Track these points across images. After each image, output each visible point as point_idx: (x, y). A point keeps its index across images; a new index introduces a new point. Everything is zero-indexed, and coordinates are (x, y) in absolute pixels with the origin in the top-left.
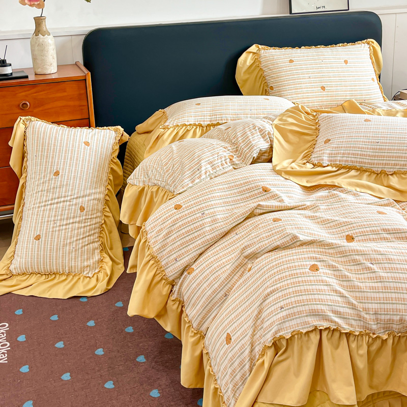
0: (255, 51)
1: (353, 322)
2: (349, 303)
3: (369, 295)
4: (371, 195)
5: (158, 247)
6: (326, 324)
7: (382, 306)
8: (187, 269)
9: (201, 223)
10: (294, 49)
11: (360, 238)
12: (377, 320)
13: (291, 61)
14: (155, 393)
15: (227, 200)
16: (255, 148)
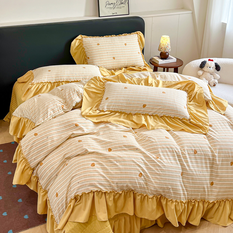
0: (80, 39)
1: (108, 188)
2: (106, 180)
3: (114, 176)
4: (123, 126)
5: (26, 154)
6: (96, 189)
7: (120, 180)
8: (40, 163)
9: (46, 142)
10: (100, 38)
11: (114, 150)
12: (117, 186)
13: (98, 44)
14: (26, 217)
15: (59, 131)
16: (74, 102)
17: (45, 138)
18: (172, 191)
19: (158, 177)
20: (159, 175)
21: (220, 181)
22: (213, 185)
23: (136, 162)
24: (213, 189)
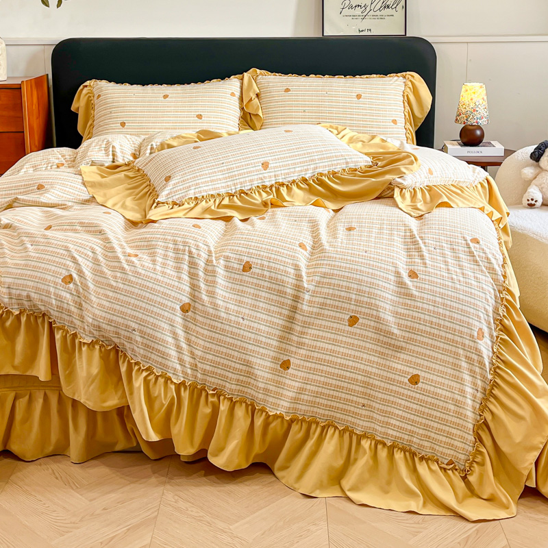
13: (287, 90)
18: (139, 339)
19: (111, 294)
20: (115, 289)
21: (307, 359)
22: (288, 368)
23: (73, 251)
24: (287, 382)
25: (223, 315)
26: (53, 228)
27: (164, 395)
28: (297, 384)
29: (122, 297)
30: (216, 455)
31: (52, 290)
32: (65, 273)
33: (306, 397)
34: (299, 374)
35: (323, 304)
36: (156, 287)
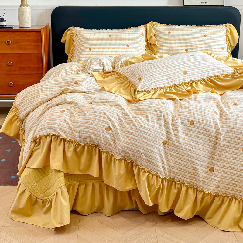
1: (68, 135)
2: (70, 127)
3: (79, 124)
6: (54, 133)
7: (83, 129)
9: (39, 94)
11: (95, 103)
12: (80, 136)
17: (39, 91)
18: (144, 157)
19: (130, 136)
20: (132, 134)
21: (223, 167)
22: (213, 171)
23: (109, 115)
24: (213, 177)
25: (183, 146)
26: (93, 104)
27: (156, 184)
28: (218, 179)
29: (135, 137)
30: (179, 212)
31: (101, 134)
32: (107, 126)
33: (222, 185)
34: (219, 174)
35: (230, 141)
36: (151, 133)
